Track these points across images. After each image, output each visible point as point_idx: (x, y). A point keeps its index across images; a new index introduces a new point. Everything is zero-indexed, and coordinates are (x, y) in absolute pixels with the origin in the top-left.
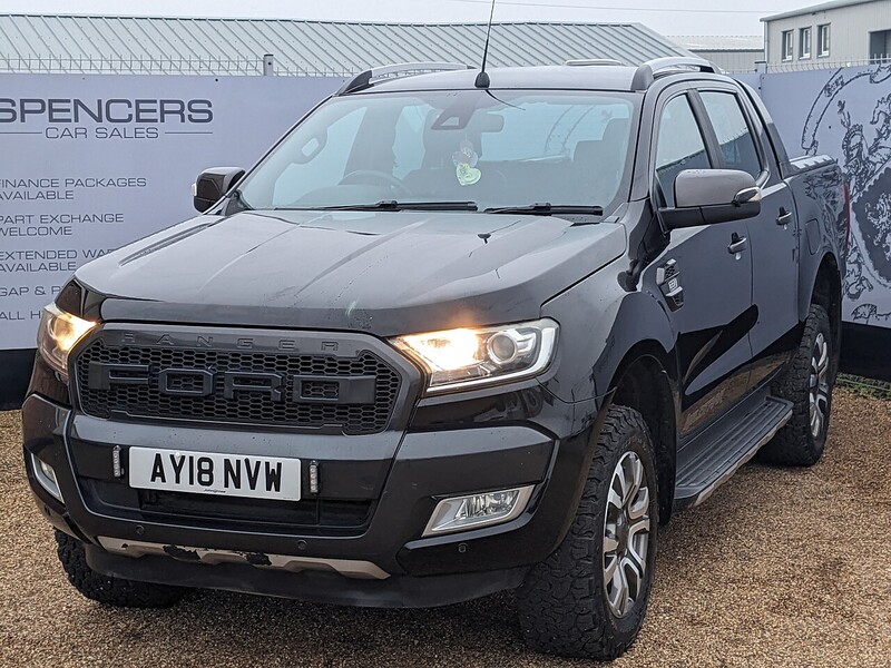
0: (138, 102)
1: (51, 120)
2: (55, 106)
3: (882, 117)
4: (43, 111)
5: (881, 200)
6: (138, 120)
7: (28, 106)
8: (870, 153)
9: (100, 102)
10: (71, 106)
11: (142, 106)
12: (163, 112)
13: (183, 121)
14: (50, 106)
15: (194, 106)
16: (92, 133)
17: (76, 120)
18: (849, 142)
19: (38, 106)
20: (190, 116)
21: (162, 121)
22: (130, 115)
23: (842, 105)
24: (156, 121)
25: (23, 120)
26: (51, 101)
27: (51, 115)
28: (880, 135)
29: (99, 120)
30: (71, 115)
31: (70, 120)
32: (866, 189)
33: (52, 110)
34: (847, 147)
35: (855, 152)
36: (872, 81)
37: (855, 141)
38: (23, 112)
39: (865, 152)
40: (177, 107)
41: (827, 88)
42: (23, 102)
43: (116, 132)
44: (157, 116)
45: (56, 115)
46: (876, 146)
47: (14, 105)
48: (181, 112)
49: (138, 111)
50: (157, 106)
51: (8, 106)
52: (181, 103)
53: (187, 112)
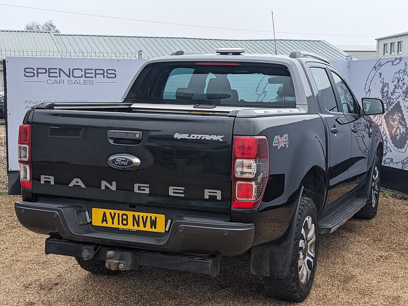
0: (85, 70)
1: (49, 76)
2: (51, 71)
3: (397, 80)
4: (46, 73)
5: (395, 115)
6: (85, 77)
7: (40, 71)
8: (392, 95)
9: (69, 69)
10: (58, 71)
11: (87, 71)
12: (96, 74)
13: (104, 77)
14: (49, 71)
15: (109, 72)
16: (66, 82)
17: (60, 77)
18: (383, 90)
19: (44, 71)
20: (107, 76)
21: (96, 77)
22: (82, 75)
23: (380, 74)
24: (93, 77)
25: (38, 76)
26: (49, 69)
27: (49, 75)
28: (396, 87)
29: (69, 76)
30: (57, 75)
31: (57, 77)
32: (390, 110)
33: (49, 73)
34: (382, 92)
35: (385, 94)
36: (392, 64)
37: (386, 89)
38: (38, 73)
39: (390, 94)
40: (102, 72)
41: (375, 67)
42: (38, 69)
43: (76, 82)
44: (93, 75)
45: (51, 75)
46: (394, 92)
47: (34, 70)
48: (103, 74)
49: (85, 73)
50: (93, 71)
51: (32, 70)
52: (103, 70)
53: (105, 74)
